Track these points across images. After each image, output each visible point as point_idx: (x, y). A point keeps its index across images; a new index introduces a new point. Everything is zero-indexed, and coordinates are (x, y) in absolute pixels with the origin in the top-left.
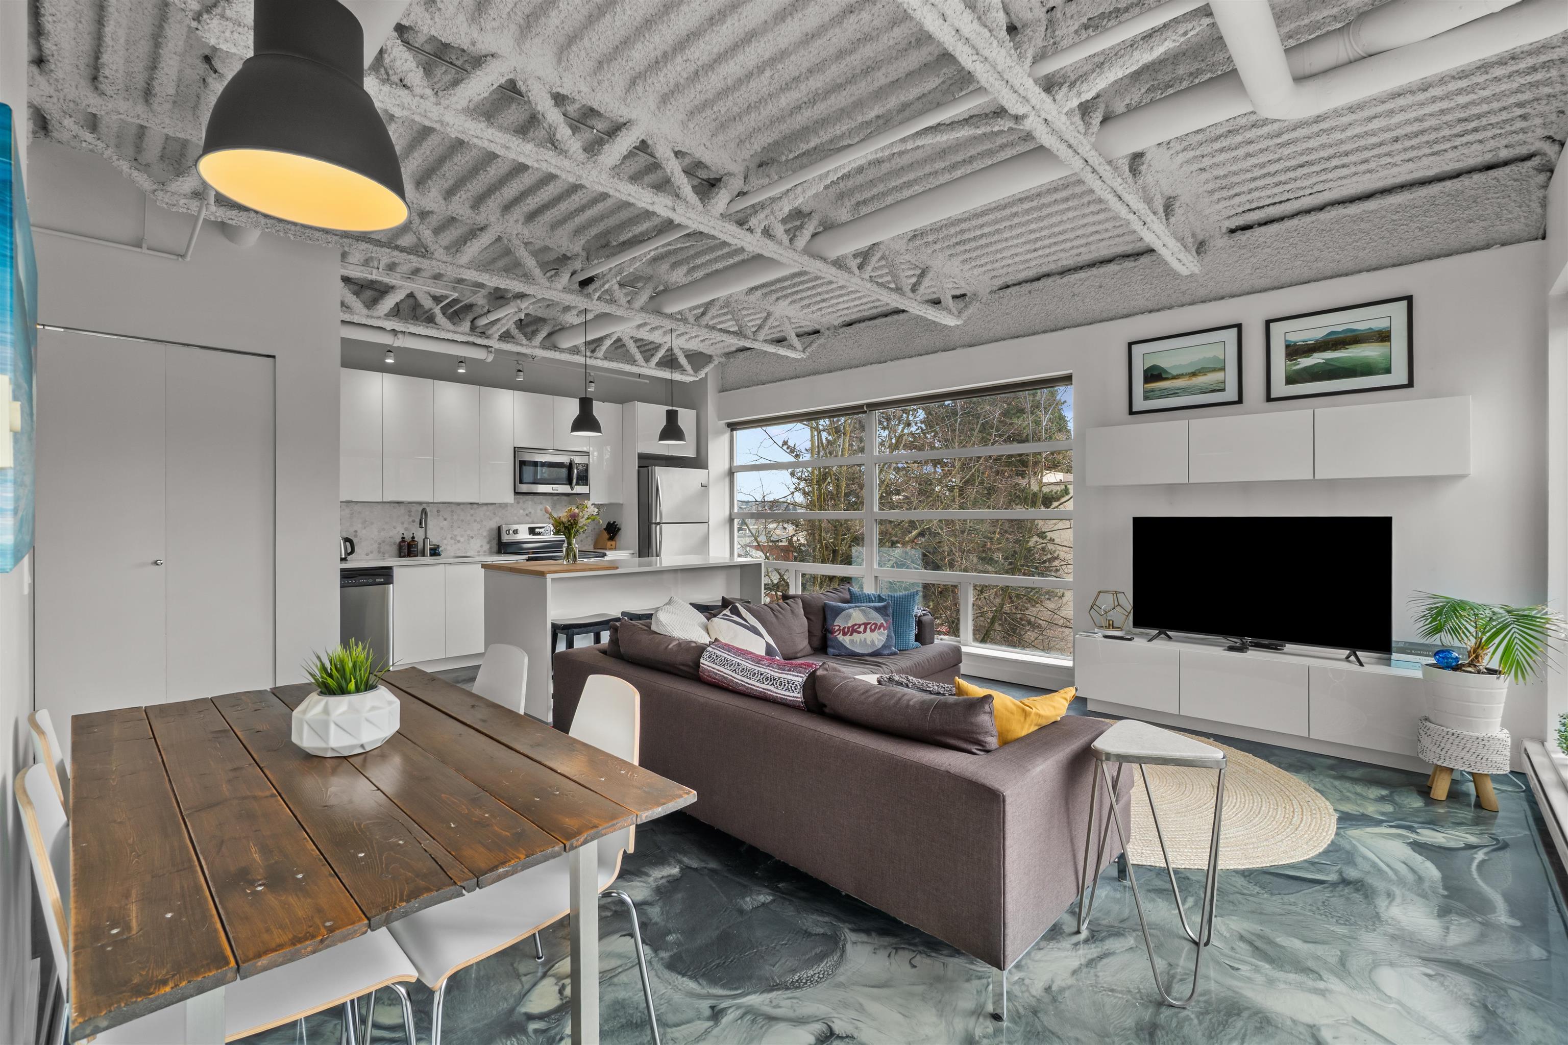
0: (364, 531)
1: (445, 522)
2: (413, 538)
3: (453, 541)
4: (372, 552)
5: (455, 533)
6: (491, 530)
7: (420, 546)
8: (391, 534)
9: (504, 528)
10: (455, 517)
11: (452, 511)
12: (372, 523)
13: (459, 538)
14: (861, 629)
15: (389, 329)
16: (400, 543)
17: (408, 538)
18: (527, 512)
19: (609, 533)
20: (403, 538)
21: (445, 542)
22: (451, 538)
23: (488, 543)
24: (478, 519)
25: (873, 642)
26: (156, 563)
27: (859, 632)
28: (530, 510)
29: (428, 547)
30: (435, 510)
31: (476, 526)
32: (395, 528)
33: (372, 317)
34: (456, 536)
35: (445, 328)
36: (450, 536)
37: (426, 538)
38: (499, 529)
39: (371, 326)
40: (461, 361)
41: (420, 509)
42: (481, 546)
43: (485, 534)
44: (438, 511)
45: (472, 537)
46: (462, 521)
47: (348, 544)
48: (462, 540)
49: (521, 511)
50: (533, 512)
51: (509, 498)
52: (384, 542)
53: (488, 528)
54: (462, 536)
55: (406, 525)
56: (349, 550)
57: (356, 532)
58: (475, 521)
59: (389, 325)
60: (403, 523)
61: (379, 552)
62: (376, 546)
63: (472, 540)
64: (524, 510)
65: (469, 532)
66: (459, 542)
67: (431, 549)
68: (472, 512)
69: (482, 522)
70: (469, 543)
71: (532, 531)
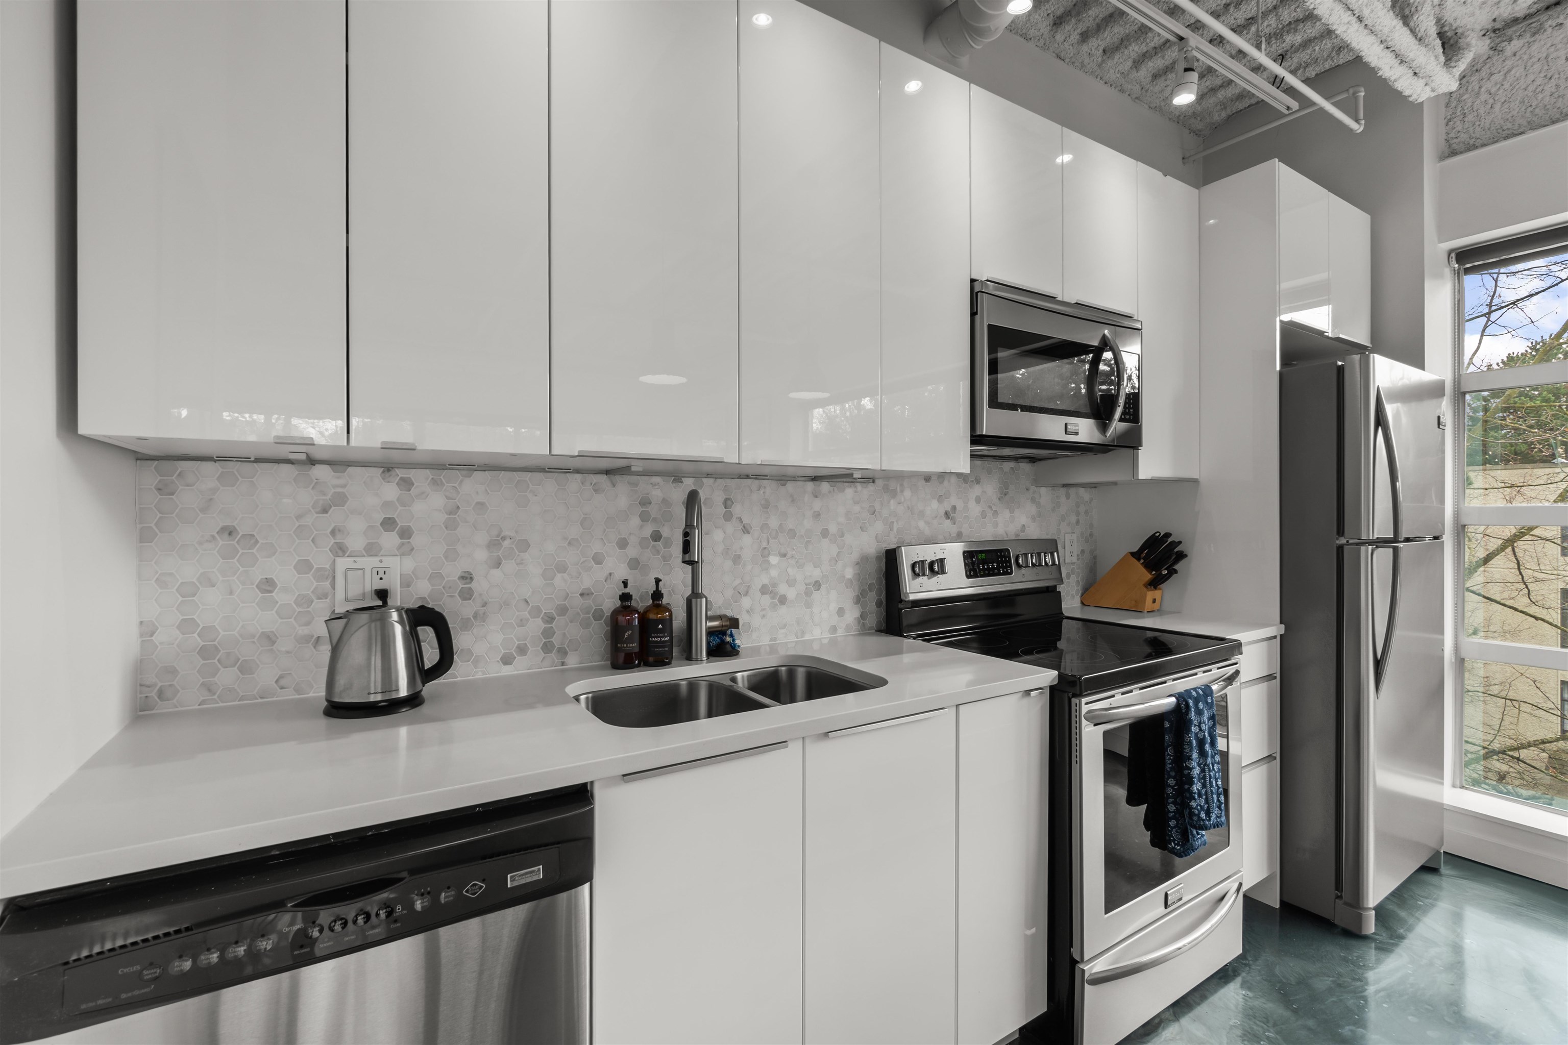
0: (496, 574)
1: (747, 540)
2: (657, 595)
3: (766, 600)
4: (522, 650)
5: (774, 572)
6: (863, 561)
7: (679, 620)
8: (587, 582)
9: (907, 557)
10: (774, 522)
11: (766, 506)
12: (524, 545)
13: (783, 589)
16: (615, 613)
17: (641, 602)
18: (947, 506)
19: (1149, 566)
20: (625, 597)
21: (746, 602)
22: (763, 590)
23: (858, 600)
24: (833, 529)
28: (953, 500)
29: (703, 626)
31: (828, 549)
32: (598, 559)
34: (775, 581)
37: (695, 595)
38: (891, 558)
41: (679, 495)
42: (841, 612)
43: (849, 573)
44: (727, 503)
45: (817, 585)
46: (792, 533)
47: (427, 634)
48: (791, 594)
49: (935, 504)
50: (960, 505)
52: (563, 610)
53: (855, 556)
54: (791, 583)
55: (632, 551)
56: (431, 656)
57: (467, 577)
58: (825, 533)
60: (623, 544)
61: (547, 648)
62: (537, 625)
63: (816, 595)
64: (940, 499)
65: (808, 569)
66: (783, 600)
67: (711, 633)
68: (817, 505)
69: (842, 535)
70: (809, 605)
71: (974, 562)
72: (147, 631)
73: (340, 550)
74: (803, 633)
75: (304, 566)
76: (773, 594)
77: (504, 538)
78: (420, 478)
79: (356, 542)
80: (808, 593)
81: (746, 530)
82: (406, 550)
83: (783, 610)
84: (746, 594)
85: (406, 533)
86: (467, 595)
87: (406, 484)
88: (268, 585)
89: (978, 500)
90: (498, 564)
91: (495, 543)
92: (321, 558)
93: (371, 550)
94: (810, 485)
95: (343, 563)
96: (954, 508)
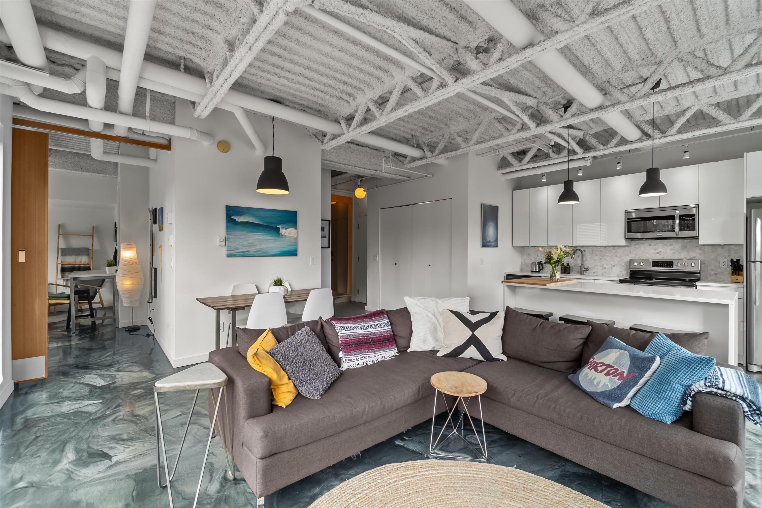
1: (597, 257)
2: (568, 264)
3: (601, 268)
6: (626, 261)
10: (603, 254)
11: (601, 251)
13: (605, 266)
14: (600, 369)
15: (531, 168)
18: (657, 251)
22: (600, 266)
23: (626, 270)
24: (618, 255)
25: (599, 383)
26: (429, 265)
27: (596, 370)
28: (660, 250)
31: (617, 259)
33: (521, 166)
34: (603, 264)
35: (555, 158)
37: (582, 265)
38: (630, 261)
39: (524, 169)
40: (580, 169)
42: (621, 272)
43: (623, 264)
44: (591, 251)
45: (614, 266)
46: (608, 256)
47: (540, 265)
48: (607, 267)
49: (652, 251)
50: (663, 251)
51: (623, 242)
54: (607, 265)
58: (616, 256)
59: (531, 166)
63: (613, 268)
64: (655, 250)
65: (612, 263)
66: (605, 268)
69: (621, 257)
71: (656, 264)
72: (522, 263)
73: (538, 256)
74: (610, 275)
75: (534, 258)
76: (603, 266)
79: (539, 255)
80: (612, 267)
81: (597, 255)
84: (596, 266)
87: (545, 249)
88: (531, 260)
89: (671, 249)
92: (536, 257)
93: (541, 256)
96: (661, 252)
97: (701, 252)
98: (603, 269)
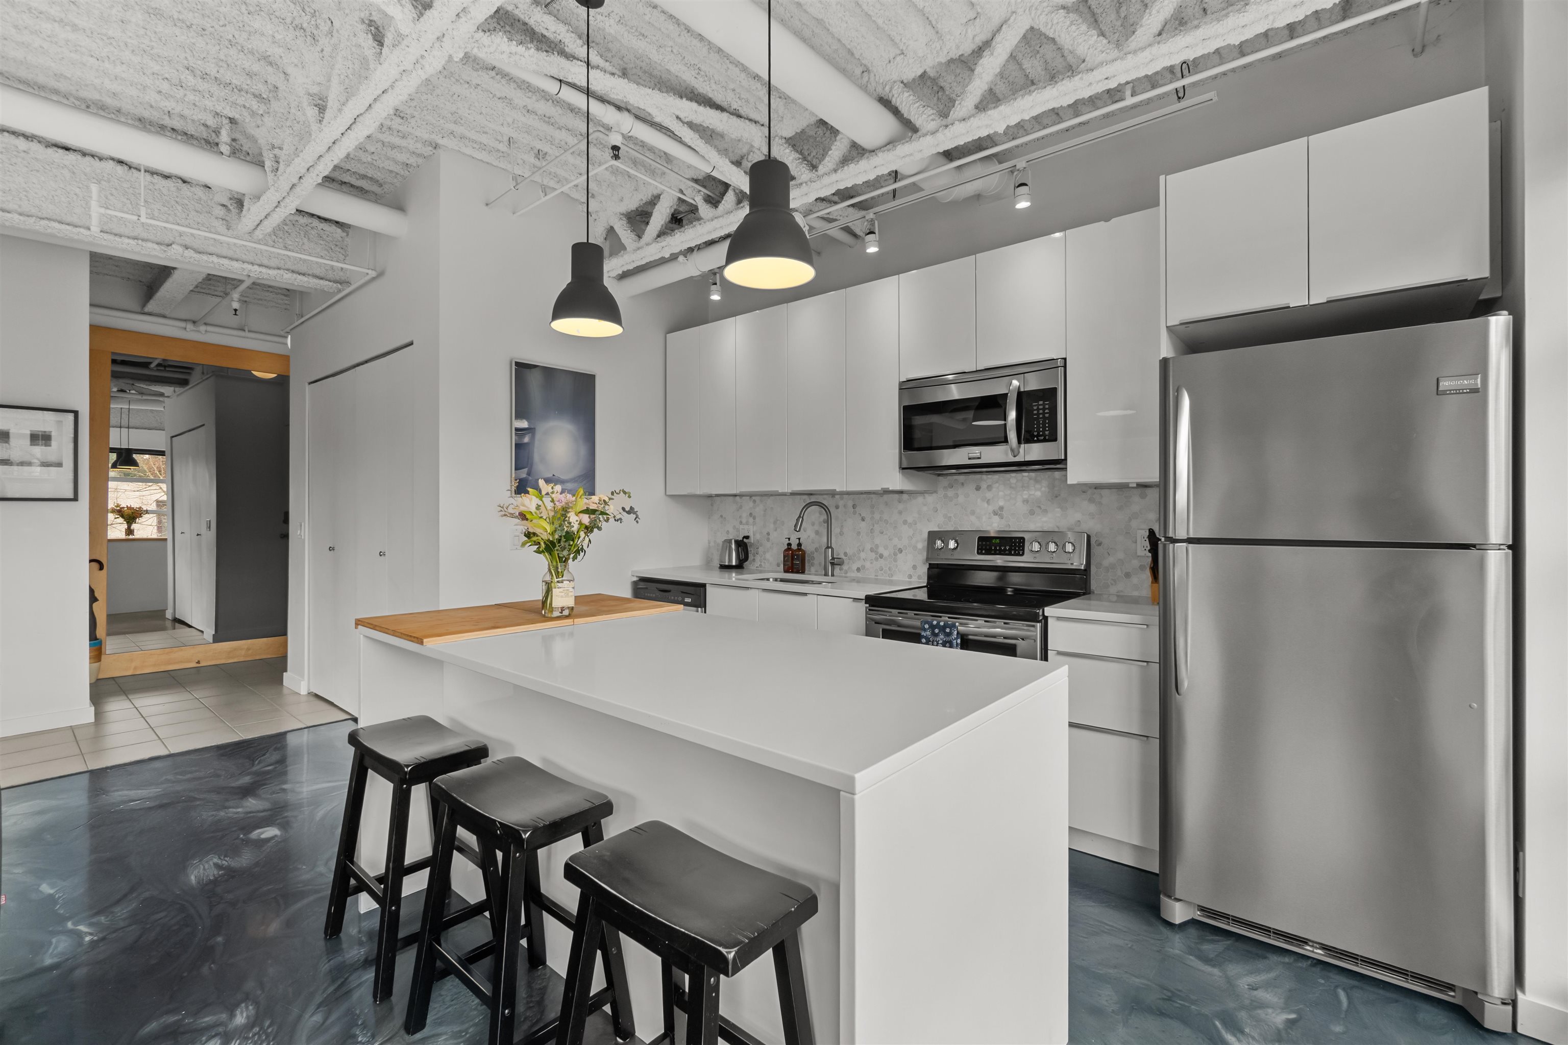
1: (863, 524)
2: (799, 545)
3: (873, 555)
5: (877, 541)
10: (877, 516)
11: (872, 507)
13: (881, 550)
18: (995, 506)
20: (789, 544)
21: (863, 555)
22: (872, 550)
23: (925, 562)
24: (910, 520)
28: (1001, 502)
30: (850, 504)
31: (907, 531)
33: (644, 251)
34: (877, 546)
36: (868, 546)
37: (828, 544)
42: (914, 567)
44: (854, 506)
45: (901, 551)
46: (886, 522)
48: (886, 554)
49: (984, 505)
50: (1007, 505)
53: (924, 536)
54: (886, 548)
55: (816, 527)
58: (905, 522)
59: (666, 249)
60: (813, 524)
63: (899, 555)
64: (989, 501)
65: (896, 541)
66: (881, 556)
68: (901, 507)
69: (916, 524)
70: (895, 561)
71: (987, 544)
72: (709, 542)
73: (741, 523)
74: (892, 576)
76: (876, 553)
77: (777, 520)
78: (757, 499)
79: (744, 521)
80: (895, 554)
81: (863, 520)
82: (754, 524)
83: (881, 561)
84: (863, 551)
85: (754, 518)
86: (768, 540)
87: (754, 501)
88: (727, 532)
90: (776, 530)
91: (775, 523)
92: (737, 524)
93: (747, 523)
94: (897, 496)
95: (741, 527)
96: (1001, 508)
97: (1092, 508)
98: (876, 559)
